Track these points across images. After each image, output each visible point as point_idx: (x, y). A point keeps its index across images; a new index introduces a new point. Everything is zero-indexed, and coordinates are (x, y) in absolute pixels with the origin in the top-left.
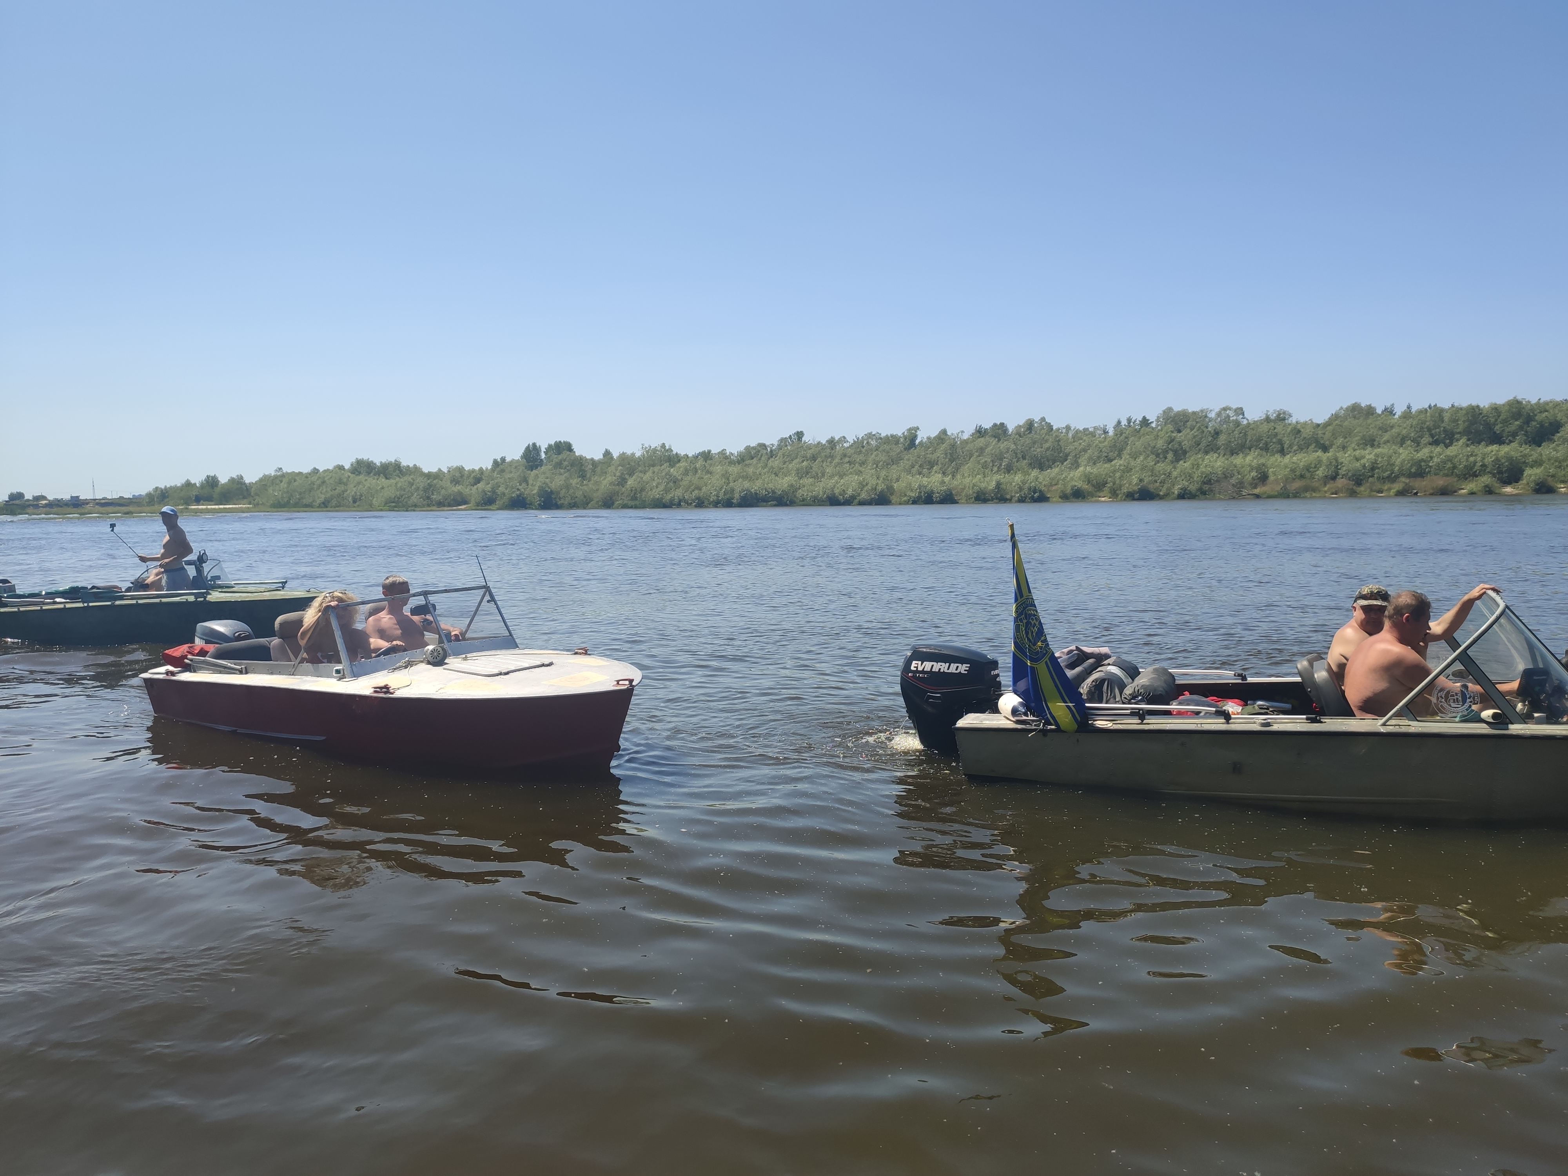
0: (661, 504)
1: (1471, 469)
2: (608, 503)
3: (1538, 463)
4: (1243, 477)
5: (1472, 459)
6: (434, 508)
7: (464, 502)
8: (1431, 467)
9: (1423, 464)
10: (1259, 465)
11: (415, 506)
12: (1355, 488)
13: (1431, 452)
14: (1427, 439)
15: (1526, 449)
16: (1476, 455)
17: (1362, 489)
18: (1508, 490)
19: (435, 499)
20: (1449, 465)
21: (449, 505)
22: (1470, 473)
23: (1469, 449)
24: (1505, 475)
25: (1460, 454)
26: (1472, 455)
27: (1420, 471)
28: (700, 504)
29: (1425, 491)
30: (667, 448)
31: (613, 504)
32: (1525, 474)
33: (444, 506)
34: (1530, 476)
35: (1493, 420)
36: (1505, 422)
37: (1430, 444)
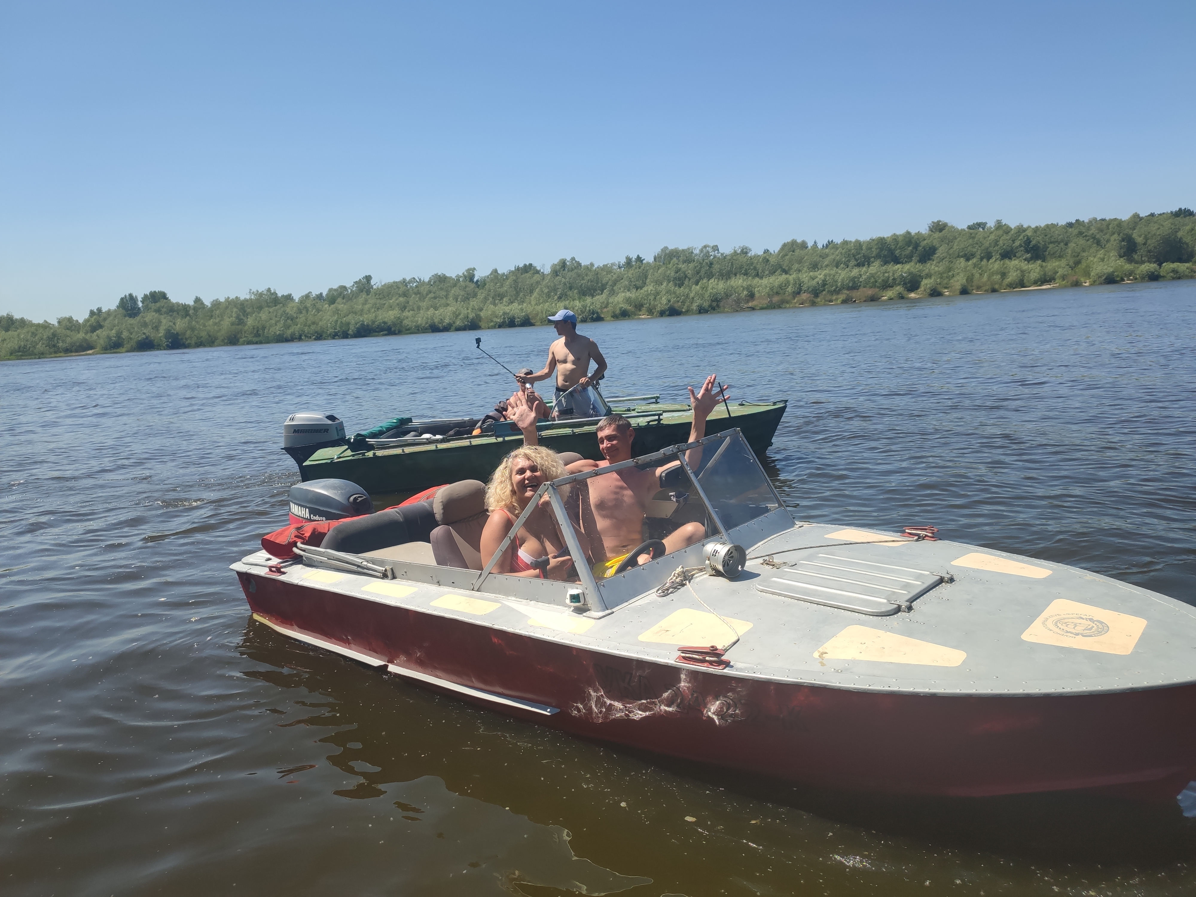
0: (282, 339)
1: (887, 282)
2: (233, 340)
3: (929, 276)
4: (739, 294)
5: (886, 275)
6: (61, 354)
7: (91, 347)
8: (861, 282)
9: (856, 280)
10: (748, 286)
11: (42, 354)
12: (814, 299)
13: (860, 271)
14: (853, 263)
15: (919, 266)
16: (888, 272)
17: (819, 299)
18: (912, 295)
19: (62, 346)
20: (872, 280)
21: (76, 351)
22: (886, 285)
23: (884, 268)
24: (909, 285)
25: (878, 272)
26: (886, 272)
27: (854, 285)
28: (319, 337)
29: (860, 299)
30: (272, 292)
31: (238, 340)
32: (923, 283)
33: (71, 352)
34: (926, 284)
35: (893, 247)
36: (902, 248)
37: (855, 266)
